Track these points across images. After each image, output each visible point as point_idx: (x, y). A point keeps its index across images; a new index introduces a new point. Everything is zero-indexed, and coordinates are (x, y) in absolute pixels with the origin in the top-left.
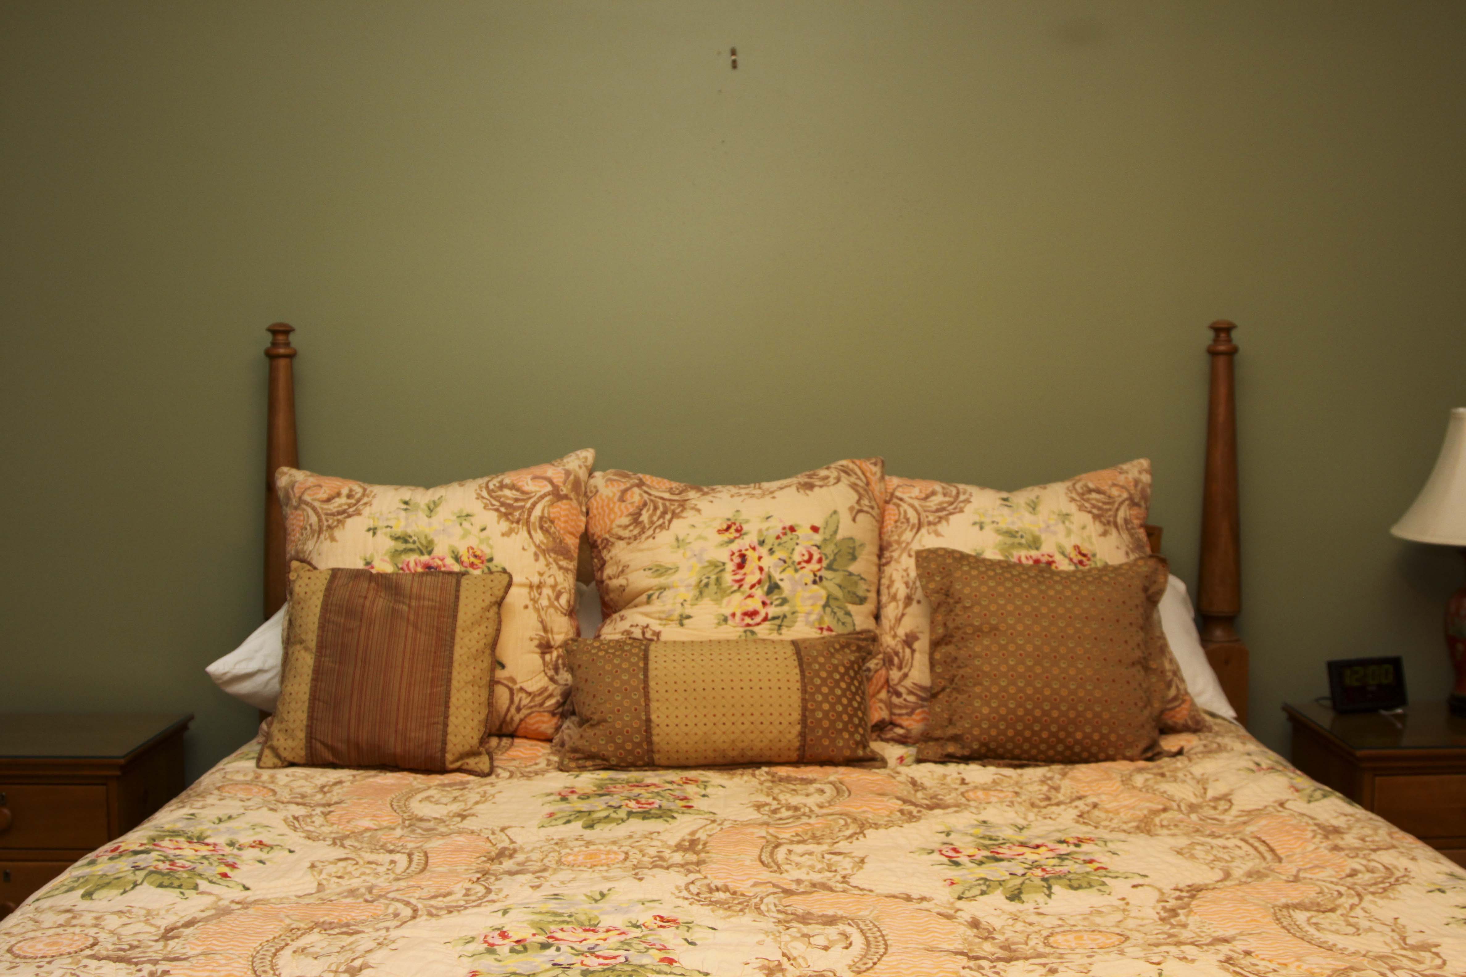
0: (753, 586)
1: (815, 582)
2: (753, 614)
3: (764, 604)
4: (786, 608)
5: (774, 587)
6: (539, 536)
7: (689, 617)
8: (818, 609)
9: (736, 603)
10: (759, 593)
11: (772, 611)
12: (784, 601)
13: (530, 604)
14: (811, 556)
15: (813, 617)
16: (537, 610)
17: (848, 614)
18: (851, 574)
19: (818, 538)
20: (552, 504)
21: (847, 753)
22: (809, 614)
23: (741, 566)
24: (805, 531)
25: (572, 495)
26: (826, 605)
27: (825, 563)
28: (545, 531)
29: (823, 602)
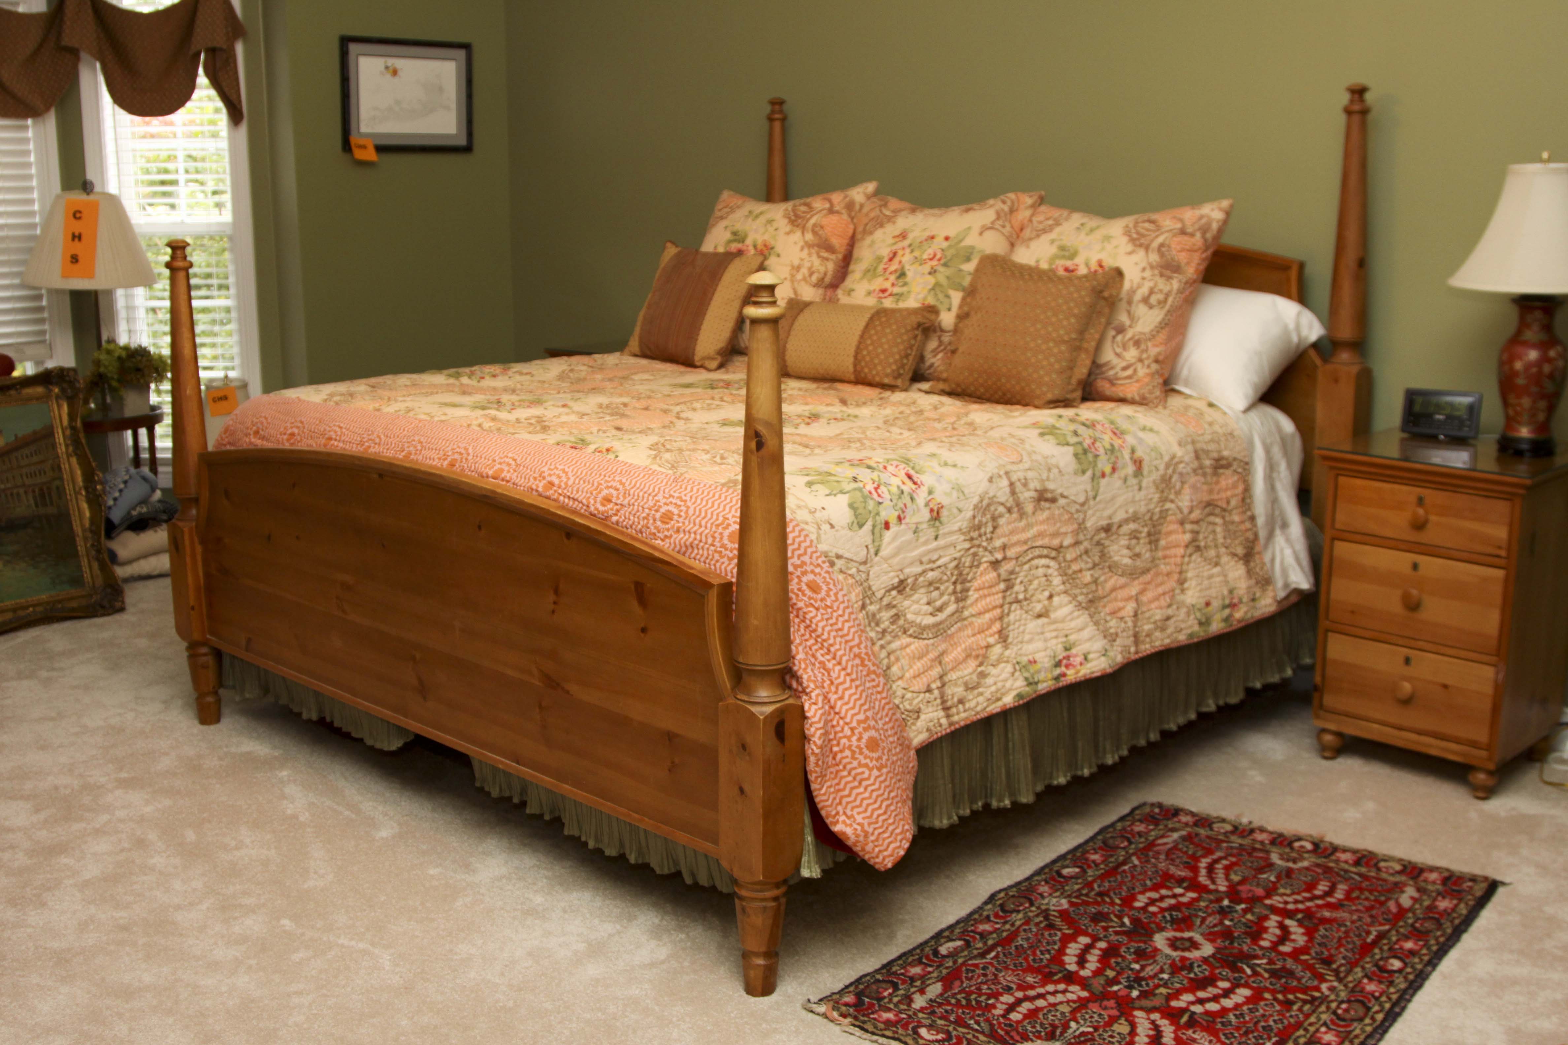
0: (891, 273)
1: (930, 273)
2: (883, 291)
3: (893, 285)
4: (905, 289)
5: (902, 274)
6: (809, 236)
7: (853, 290)
8: (925, 291)
9: (878, 283)
10: (892, 278)
11: (896, 290)
12: (905, 284)
13: (789, 277)
14: (935, 256)
15: (921, 296)
16: (792, 281)
17: (948, 297)
18: (960, 270)
19: (945, 244)
20: (825, 216)
21: (877, 379)
22: (919, 293)
23: (891, 260)
24: (940, 239)
25: (843, 211)
26: (933, 289)
27: (942, 262)
28: (814, 233)
29: (930, 287)
